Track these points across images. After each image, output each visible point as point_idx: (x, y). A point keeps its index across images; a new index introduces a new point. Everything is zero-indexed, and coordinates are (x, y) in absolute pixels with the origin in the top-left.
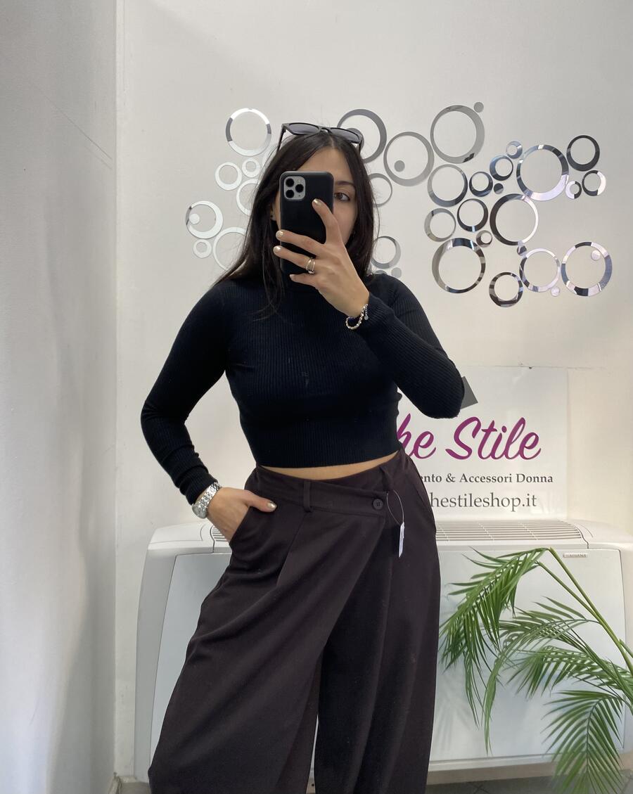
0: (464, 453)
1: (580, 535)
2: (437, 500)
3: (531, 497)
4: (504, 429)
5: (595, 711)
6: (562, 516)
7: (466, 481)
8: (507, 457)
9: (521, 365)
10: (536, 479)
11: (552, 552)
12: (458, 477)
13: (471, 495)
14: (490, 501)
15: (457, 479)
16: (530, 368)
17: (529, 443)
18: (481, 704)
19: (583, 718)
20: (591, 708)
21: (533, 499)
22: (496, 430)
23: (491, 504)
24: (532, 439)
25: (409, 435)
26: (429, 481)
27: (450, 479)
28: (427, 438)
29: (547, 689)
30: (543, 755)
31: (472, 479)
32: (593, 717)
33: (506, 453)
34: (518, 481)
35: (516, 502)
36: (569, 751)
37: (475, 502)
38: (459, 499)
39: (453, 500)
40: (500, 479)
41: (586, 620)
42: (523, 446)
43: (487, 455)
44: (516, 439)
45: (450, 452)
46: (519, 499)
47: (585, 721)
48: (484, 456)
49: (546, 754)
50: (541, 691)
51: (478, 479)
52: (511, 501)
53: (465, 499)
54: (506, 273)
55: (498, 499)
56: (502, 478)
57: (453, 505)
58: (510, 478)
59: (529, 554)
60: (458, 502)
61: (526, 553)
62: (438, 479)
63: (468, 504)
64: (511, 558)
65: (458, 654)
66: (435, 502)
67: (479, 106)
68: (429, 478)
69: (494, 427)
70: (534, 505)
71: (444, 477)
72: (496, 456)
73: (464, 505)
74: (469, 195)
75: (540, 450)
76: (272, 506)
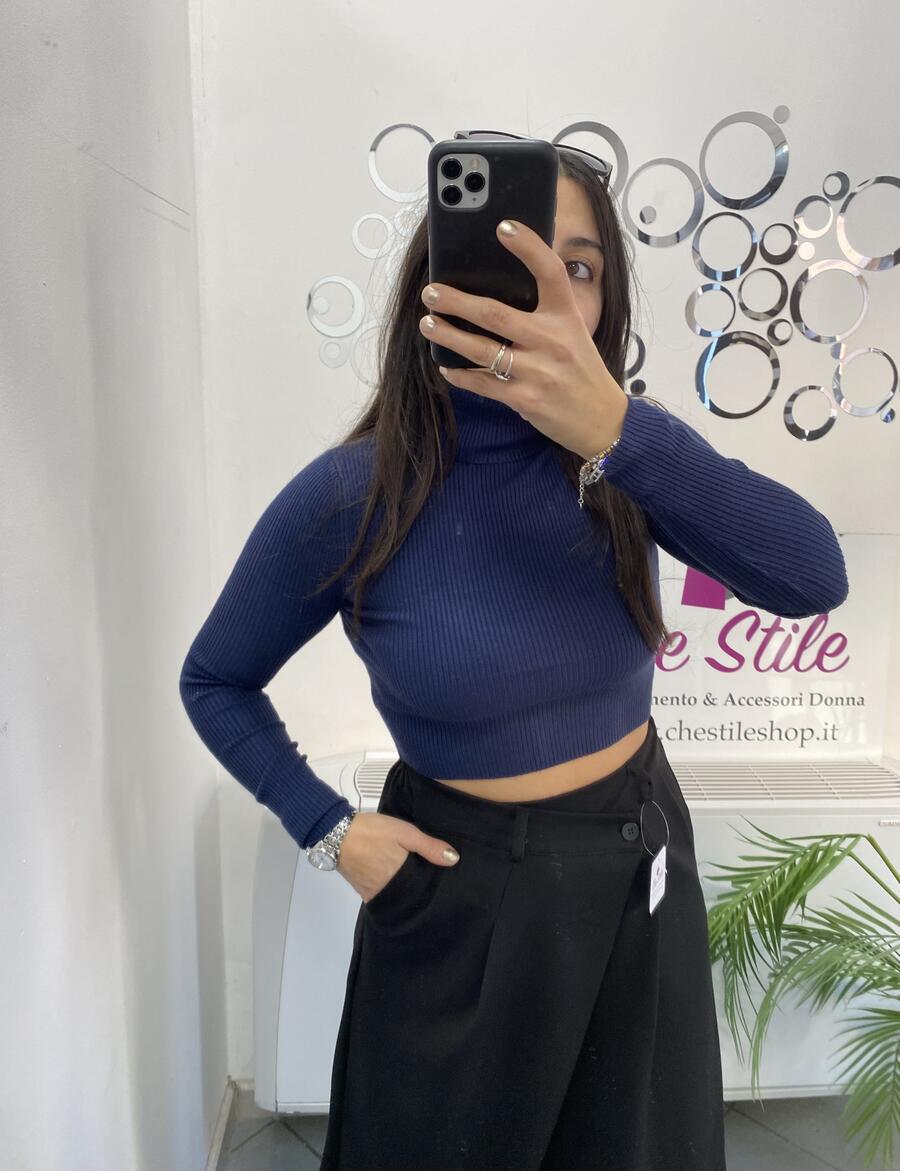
0: (732, 663)
2: (689, 730)
3: (829, 727)
4: (796, 629)
6: (874, 754)
7: (734, 703)
8: (798, 669)
10: (840, 701)
11: (870, 840)
12: (722, 698)
13: (740, 723)
14: (768, 734)
15: (720, 702)
17: (832, 648)
18: (749, 1037)
19: (890, 1040)
21: (834, 730)
22: (782, 630)
23: (769, 736)
24: (837, 642)
26: (678, 703)
27: (709, 701)
28: (678, 641)
29: (841, 1002)
30: (829, 1085)
31: (743, 702)
34: (812, 704)
35: (807, 734)
36: (867, 1081)
37: (746, 733)
38: (722, 729)
39: (713, 731)
40: (785, 701)
42: (822, 652)
43: (768, 667)
44: (813, 643)
45: (712, 662)
46: (812, 730)
47: (893, 1043)
48: (762, 667)
49: (834, 1085)
50: (832, 1006)
51: (751, 702)
52: (800, 732)
53: (731, 730)
54: (812, 388)
55: (780, 730)
56: (788, 699)
57: (712, 737)
58: (801, 699)
59: (835, 841)
60: (721, 733)
61: (831, 837)
62: (692, 701)
63: (735, 736)
64: (806, 844)
65: (715, 959)
66: (685, 734)
67: (782, 113)
68: (677, 698)
69: (781, 626)
70: (834, 739)
71: (701, 698)
72: (781, 667)
73: (729, 737)
74: (759, 261)
75: (848, 659)
76: (451, 857)
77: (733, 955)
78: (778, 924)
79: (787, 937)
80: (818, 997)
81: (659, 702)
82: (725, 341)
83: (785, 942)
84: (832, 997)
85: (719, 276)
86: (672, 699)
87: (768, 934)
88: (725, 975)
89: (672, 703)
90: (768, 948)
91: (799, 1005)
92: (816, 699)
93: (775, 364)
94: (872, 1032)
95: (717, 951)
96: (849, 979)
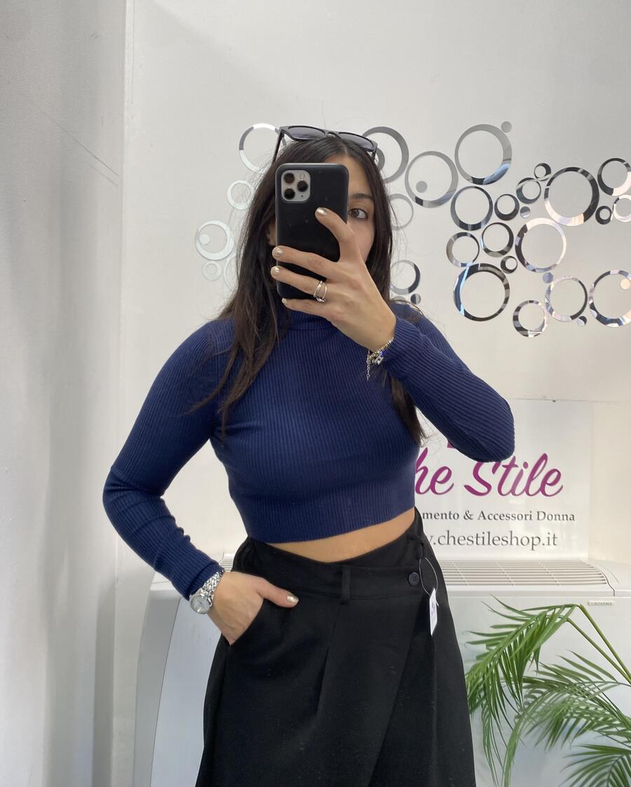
0: (482, 489)
1: (605, 581)
2: (454, 538)
3: (551, 536)
4: (526, 465)
5: (616, 765)
6: (583, 556)
7: (485, 518)
8: (528, 494)
9: (545, 398)
10: (557, 517)
11: (582, 609)
12: (476, 515)
13: (489, 533)
14: (509, 540)
15: (475, 517)
16: (554, 401)
17: (551, 480)
18: (501, 764)
19: (603, 771)
20: (613, 762)
21: (554, 538)
22: (517, 466)
23: (509, 542)
24: (554, 475)
25: (426, 470)
26: (446, 518)
27: (468, 516)
28: (445, 473)
29: (567, 741)
31: (491, 517)
32: (614, 771)
33: (527, 490)
34: (538, 519)
35: (536, 541)
37: (493, 540)
38: (477, 537)
39: (470, 538)
40: (520, 517)
41: (617, 682)
42: (544, 482)
43: (507, 492)
44: (538, 475)
45: (469, 488)
46: (539, 538)
47: (605, 774)
48: (503, 492)
50: (561, 744)
51: (497, 517)
52: (531, 540)
53: (483, 538)
54: (531, 302)
55: (517, 538)
56: (522, 516)
57: (470, 543)
58: (531, 515)
59: (557, 610)
60: (476, 540)
61: (555, 608)
62: (456, 516)
63: (486, 542)
64: (537, 613)
65: (476, 706)
66: (451, 540)
67: (506, 126)
68: (446, 515)
69: (516, 463)
70: (554, 544)
71: (462, 514)
72: (517, 492)
73: (482, 543)
74: (494, 218)
75: (562, 487)
76: (292, 600)
77: (488, 703)
78: (520, 679)
79: (526, 687)
80: (550, 738)
81: (433, 517)
82: (473, 270)
83: (525, 692)
84: (560, 737)
85: (470, 228)
86: (442, 515)
87: (514, 686)
88: (483, 720)
89: (442, 518)
90: (514, 695)
91: (537, 744)
92: (541, 516)
93: (507, 287)
94: (590, 765)
95: (477, 700)
96: (572, 721)
